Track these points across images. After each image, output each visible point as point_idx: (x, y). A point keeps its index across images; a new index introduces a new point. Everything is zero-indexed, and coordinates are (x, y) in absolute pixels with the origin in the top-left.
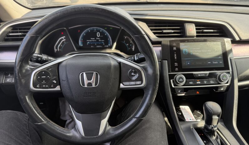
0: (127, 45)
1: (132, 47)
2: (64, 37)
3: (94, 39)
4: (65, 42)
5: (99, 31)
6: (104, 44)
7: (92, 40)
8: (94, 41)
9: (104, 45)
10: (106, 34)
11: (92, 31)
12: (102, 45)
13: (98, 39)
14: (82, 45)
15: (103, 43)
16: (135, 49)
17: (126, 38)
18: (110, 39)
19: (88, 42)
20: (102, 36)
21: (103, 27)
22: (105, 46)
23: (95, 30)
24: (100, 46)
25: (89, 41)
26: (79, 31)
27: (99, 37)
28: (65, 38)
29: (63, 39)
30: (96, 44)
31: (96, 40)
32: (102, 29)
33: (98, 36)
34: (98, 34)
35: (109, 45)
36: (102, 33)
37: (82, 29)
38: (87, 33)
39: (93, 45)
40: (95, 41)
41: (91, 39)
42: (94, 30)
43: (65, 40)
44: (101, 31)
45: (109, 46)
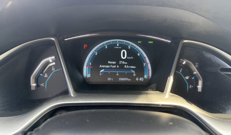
0: (187, 78)
1: (197, 84)
2: (53, 57)
3: (114, 63)
4: (53, 69)
5: (125, 47)
6: (134, 75)
7: (110, 65)
8: (114, 67)
9: (135, 77)
10: (139, 55)
11: (111, 47)
12: (130, 75)
13: (124, 63)
14: (89, 76)
15: (134, 72)
16: (203, 88)
17: (184, 63)
18: (147, 64)
19: (102, 69)
20: (132, 58)
21: (134, 40)
22: (137, 79)
23: (118, 45)
24: (126, 79)
25: (104, 66)
26: (85, 46)
27: (125, 60)
28: (53, 61)
29: (51, 61)
30: (118, 75)
31: (119, 65)
32: (131, 43)
33: (122, 57)
34: (124, 52)
35: (146, 77)
36: (132, 52)
37: (92, 42)
38: (102, 51)
39: (113, 75)
40: (116, 68)
41: (109, 62)
42: (116, 45)
43: (54, 63)
44: (129, 47)
45: (144, 79)
